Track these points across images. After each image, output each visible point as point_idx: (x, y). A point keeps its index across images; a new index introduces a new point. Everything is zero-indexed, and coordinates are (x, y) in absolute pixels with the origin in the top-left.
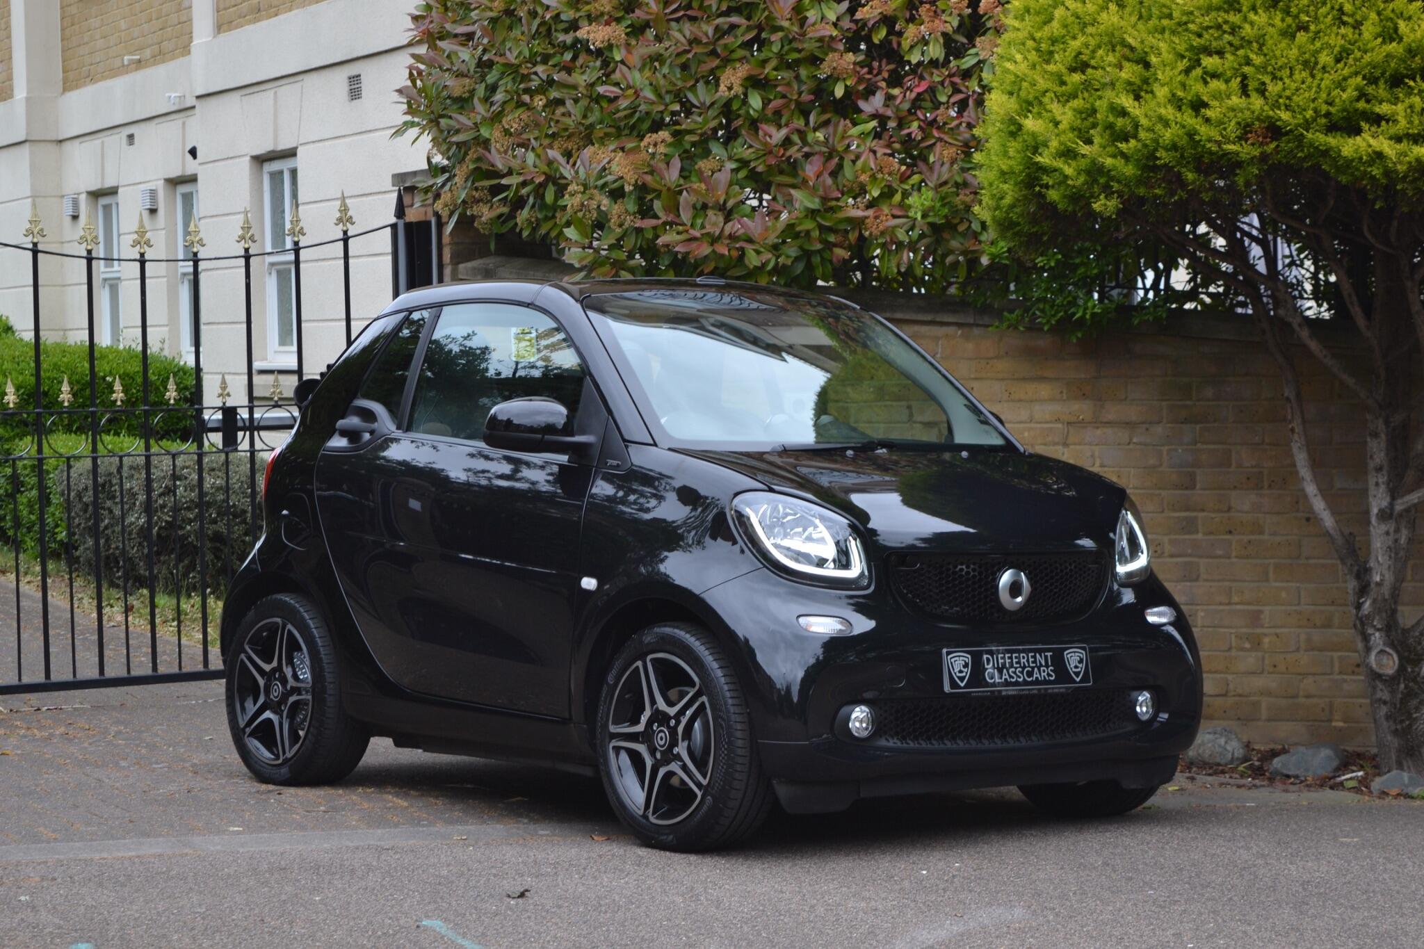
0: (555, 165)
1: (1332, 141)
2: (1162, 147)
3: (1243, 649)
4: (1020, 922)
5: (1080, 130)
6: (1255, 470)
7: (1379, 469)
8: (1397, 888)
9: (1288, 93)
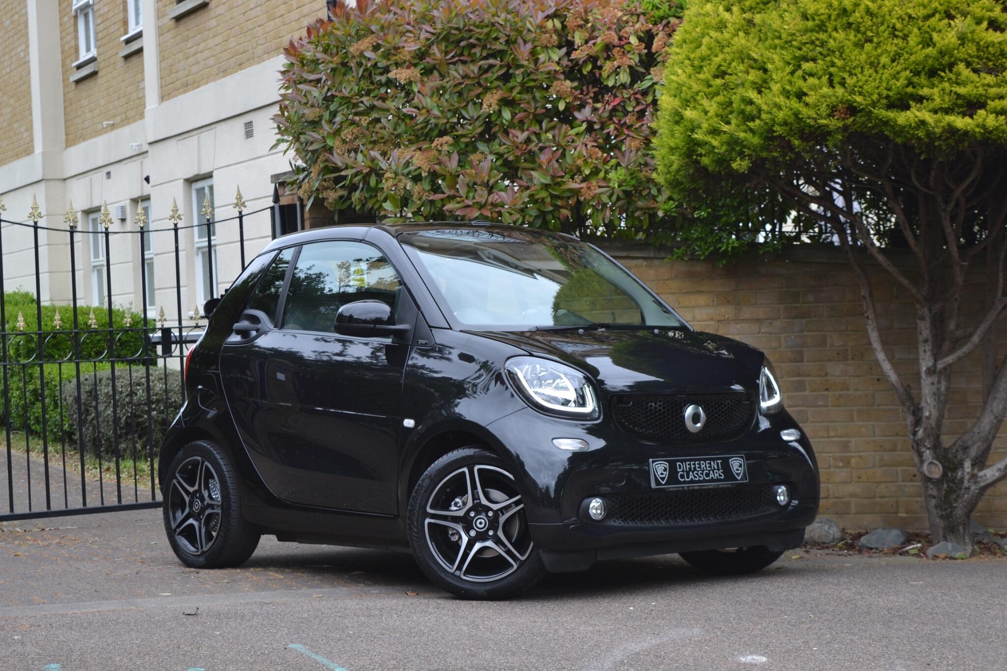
0: (376, 161)
1: (891, 114)
2: (778, 124)
3: (838, 467)
4: (698, 637)
5: (722, 116)
6: (842, 348)
7: (926, 341)
8: (952, 611)
9: (860, 84)
